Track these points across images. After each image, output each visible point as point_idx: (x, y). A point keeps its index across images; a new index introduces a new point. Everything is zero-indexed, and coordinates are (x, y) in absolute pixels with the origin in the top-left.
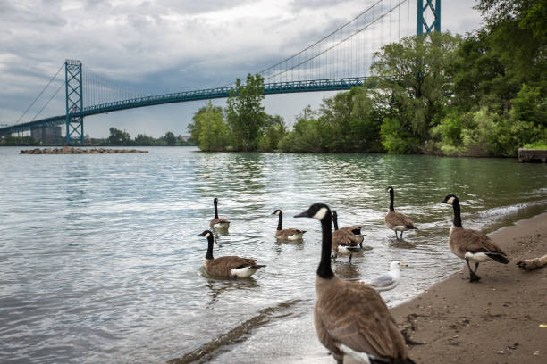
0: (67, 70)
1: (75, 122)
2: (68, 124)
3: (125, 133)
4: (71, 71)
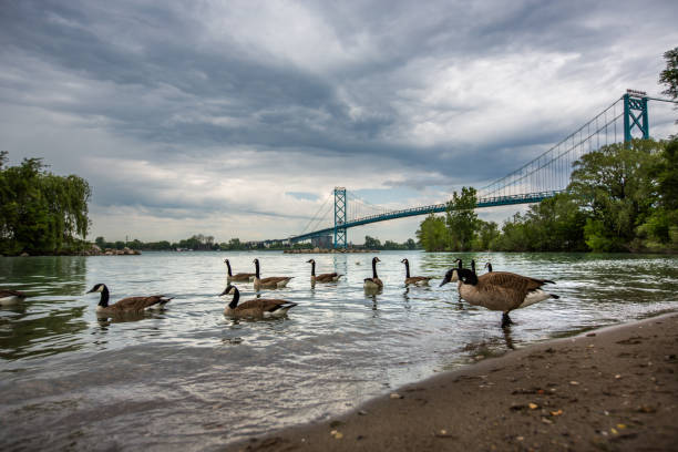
0: (336, 195)
1: (341, 232)
2: (336, 234)
3: (377, 240)
4: (339, 195)
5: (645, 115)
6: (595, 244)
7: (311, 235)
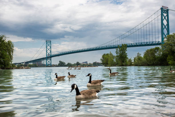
0: (47, 43)
1: (49, 59)
2: (47, 60)
3: (64, 62)
4: (48, 43)
5: (168, 16)
6: (171, 63)
7: (33, 61)
